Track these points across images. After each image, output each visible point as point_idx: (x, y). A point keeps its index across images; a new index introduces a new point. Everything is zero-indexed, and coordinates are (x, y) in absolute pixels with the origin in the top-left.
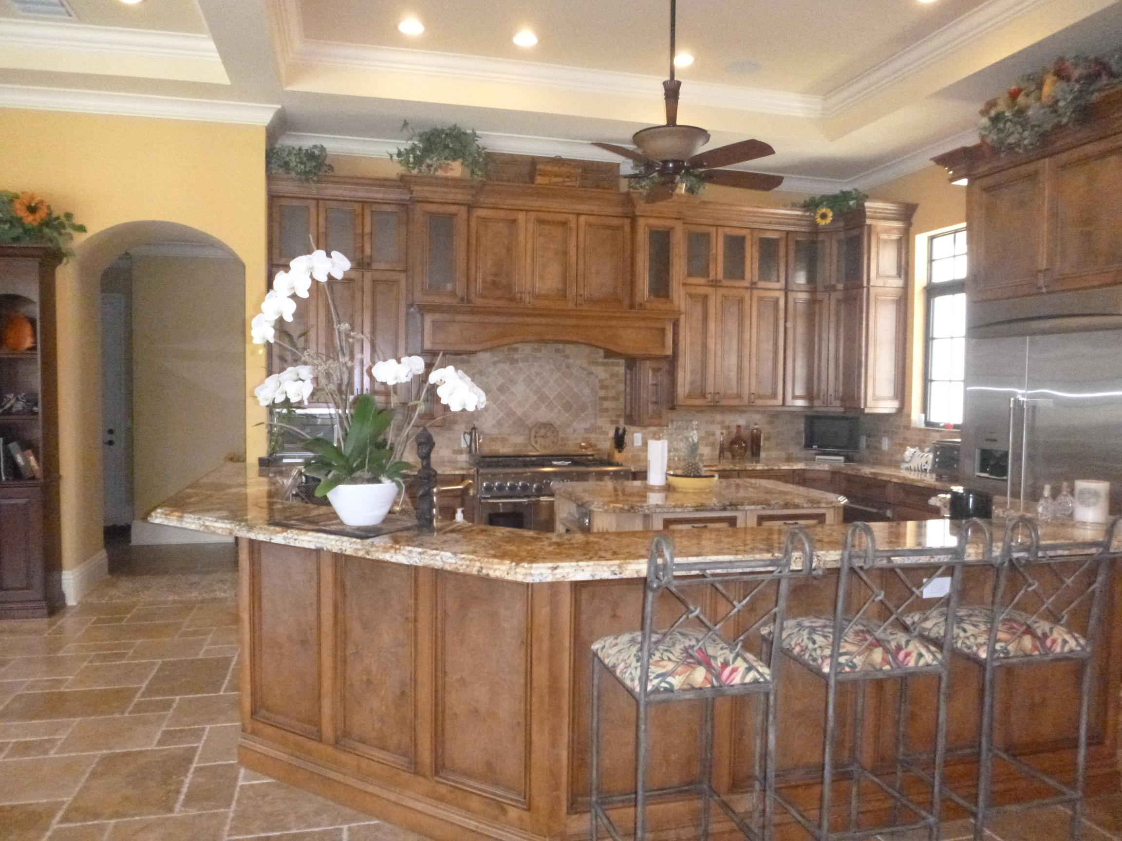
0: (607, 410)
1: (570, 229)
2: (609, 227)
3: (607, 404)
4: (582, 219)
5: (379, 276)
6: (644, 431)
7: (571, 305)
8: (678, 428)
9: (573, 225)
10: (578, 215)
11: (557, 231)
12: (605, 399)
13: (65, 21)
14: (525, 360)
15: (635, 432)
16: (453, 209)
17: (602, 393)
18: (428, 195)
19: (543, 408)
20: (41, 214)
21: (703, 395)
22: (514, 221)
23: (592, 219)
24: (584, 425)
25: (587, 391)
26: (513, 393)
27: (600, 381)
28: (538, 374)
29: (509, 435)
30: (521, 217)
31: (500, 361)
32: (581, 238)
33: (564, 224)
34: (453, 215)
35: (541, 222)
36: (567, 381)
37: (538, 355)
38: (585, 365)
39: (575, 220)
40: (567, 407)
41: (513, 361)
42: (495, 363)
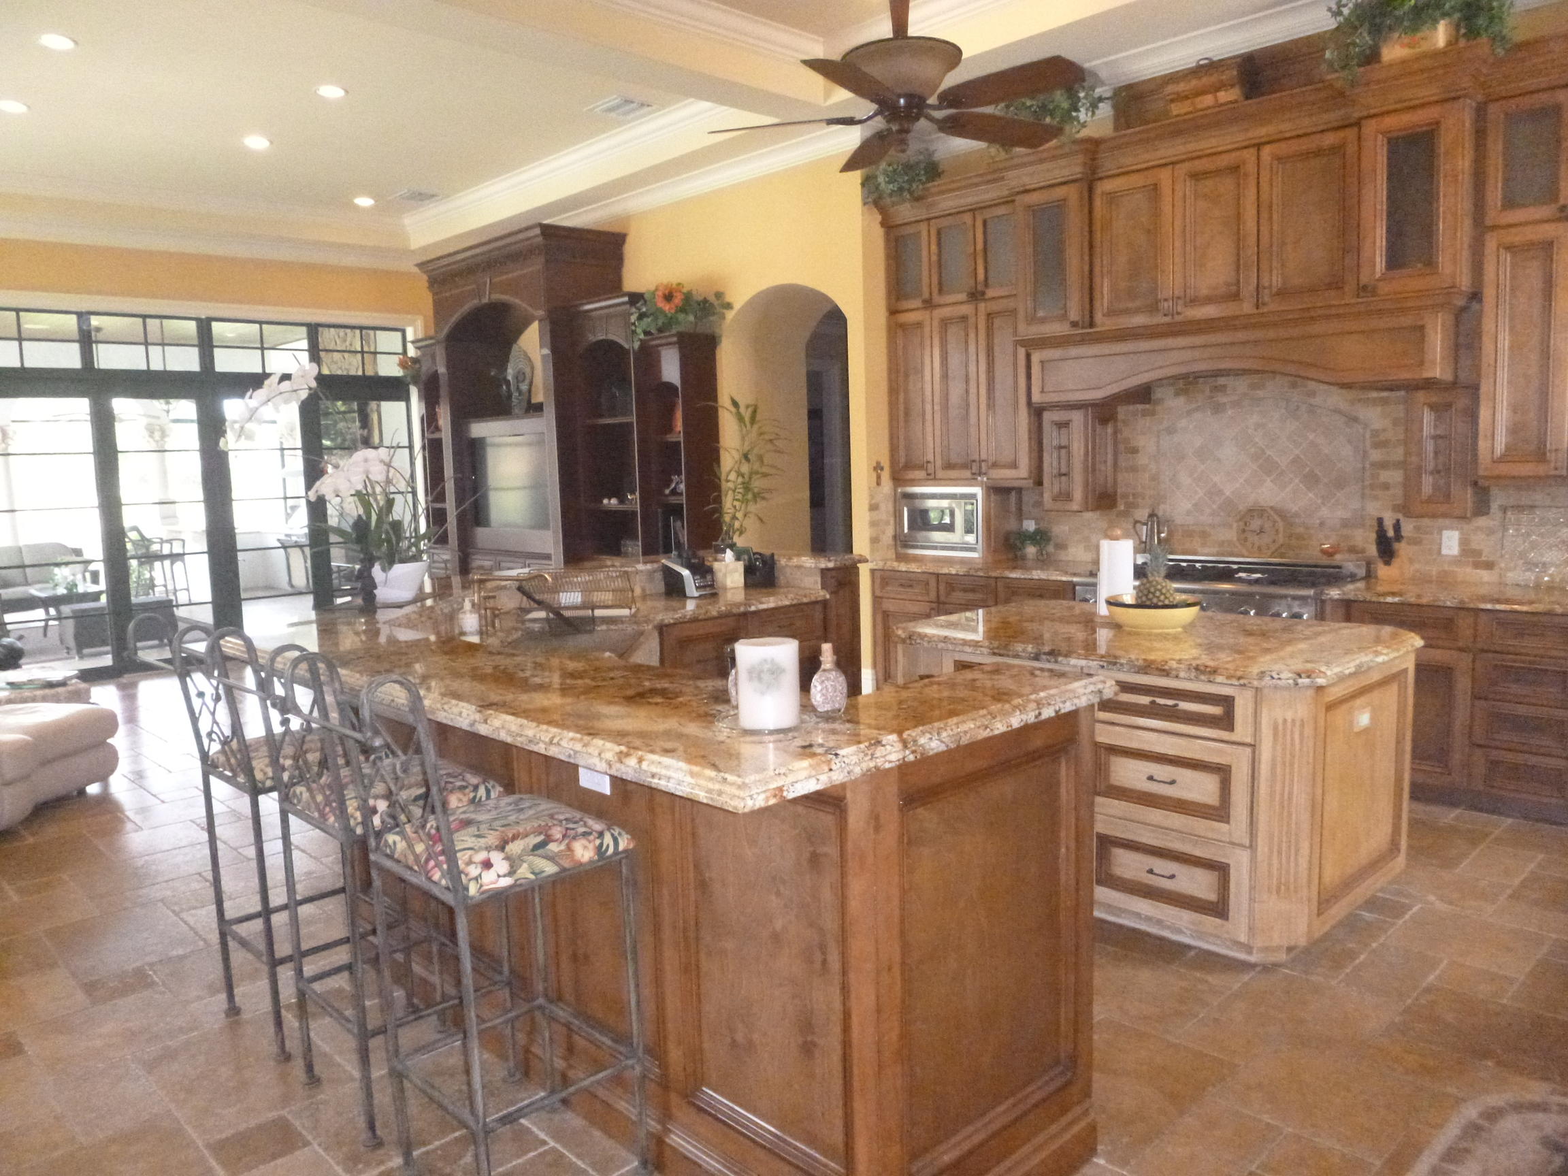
0: (1386, 487)
1: (1246, 175)
2: (1318, 153)
3: (1385, 476)
4: (1266, 151)
5: (994, 306)
6: (1466, 527)
7: (1247, 307)
8: (1544, 521)
9: (1251, 167)
10: (1259, 146)
11: (1226, 185)
12: (1384, 465)
13: (650, 113)
14: (1237, 404)
15: (1447, 528)
16: (1060, 192)
17: (1376, 455)
18: (1026, 180)
19: (1268, 483)
20: (678, 300)
21: (1541, 455)
22: (1155, 187)
23: (1283, 148)
24: (1341, 513)
25: (1347, 451)
26: (1219, 460)
27: (1375, 433)
28: (1258, 426)
29: (1213, 526)
30: (1165, 176)
31: (1197, 409)
32: (1265, 186)
33: (1235, 169)
34: (1062, 204)
35: (1196, 176)
36: (1311, 436)
37: (1260, 393)
38: (1343, 406)
39: (1254, 158)
40: (1311, 480)
41: (1218, 409)
42: (1189, 413)
